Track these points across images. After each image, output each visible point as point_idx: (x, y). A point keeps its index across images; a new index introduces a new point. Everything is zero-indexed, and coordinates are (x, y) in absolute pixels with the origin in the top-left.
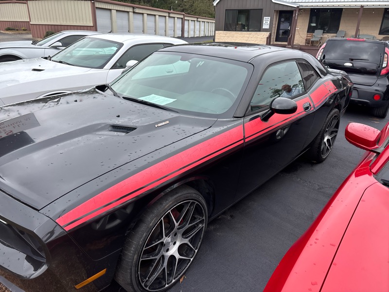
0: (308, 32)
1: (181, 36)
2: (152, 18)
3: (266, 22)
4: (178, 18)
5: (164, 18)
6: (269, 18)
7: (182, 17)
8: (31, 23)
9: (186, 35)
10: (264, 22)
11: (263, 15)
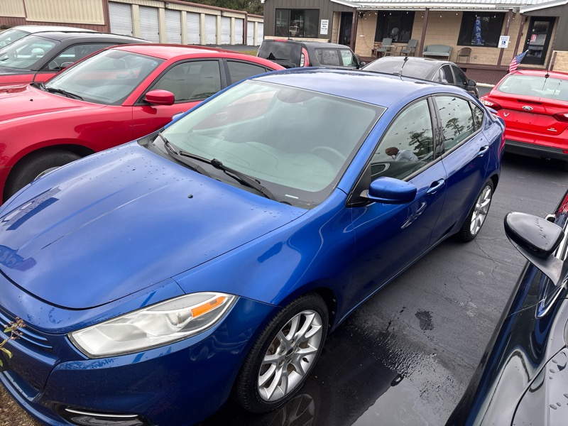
0: (375, 41)
1: (241, 43)
2: (196, 18)
3: (324, 27)
4: (236, 18)
5: (214, 18)
6: (328, 21)
7: (243, 17)
8: (27, 20)
9: (250, 43)
10: (322, 26)
11: (320, 17)
